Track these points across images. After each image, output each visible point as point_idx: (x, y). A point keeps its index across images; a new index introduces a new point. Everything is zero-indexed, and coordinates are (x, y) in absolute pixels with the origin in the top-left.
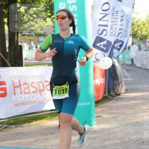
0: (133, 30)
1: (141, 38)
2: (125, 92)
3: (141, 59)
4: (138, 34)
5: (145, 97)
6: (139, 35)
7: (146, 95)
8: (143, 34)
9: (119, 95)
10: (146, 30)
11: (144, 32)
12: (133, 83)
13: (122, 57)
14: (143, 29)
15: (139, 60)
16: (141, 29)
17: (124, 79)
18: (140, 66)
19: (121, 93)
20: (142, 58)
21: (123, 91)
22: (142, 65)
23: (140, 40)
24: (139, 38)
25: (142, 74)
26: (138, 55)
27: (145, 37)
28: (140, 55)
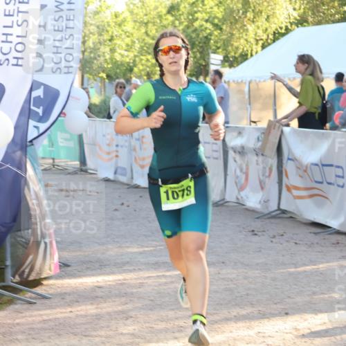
0: (84, 42)
2: (58, 271)
3: (115, 148)
4: (102, 58)
5: (129, 291)
6: (105, 60)
8: (118, 57)
9: (37, 283)
10: (127, 45)
14: (118, 42)
15: (109, 153)
16: (110, 40)
18: (111, 177)
19: (42, 277)
20: (117, 146)
21: (53, 268)
22: (119, 171)
23: (107, 81)
24: (103, 72)
25: (120, 206)
26: (104, 134)
27: (127, 69)
28: (108, 134)
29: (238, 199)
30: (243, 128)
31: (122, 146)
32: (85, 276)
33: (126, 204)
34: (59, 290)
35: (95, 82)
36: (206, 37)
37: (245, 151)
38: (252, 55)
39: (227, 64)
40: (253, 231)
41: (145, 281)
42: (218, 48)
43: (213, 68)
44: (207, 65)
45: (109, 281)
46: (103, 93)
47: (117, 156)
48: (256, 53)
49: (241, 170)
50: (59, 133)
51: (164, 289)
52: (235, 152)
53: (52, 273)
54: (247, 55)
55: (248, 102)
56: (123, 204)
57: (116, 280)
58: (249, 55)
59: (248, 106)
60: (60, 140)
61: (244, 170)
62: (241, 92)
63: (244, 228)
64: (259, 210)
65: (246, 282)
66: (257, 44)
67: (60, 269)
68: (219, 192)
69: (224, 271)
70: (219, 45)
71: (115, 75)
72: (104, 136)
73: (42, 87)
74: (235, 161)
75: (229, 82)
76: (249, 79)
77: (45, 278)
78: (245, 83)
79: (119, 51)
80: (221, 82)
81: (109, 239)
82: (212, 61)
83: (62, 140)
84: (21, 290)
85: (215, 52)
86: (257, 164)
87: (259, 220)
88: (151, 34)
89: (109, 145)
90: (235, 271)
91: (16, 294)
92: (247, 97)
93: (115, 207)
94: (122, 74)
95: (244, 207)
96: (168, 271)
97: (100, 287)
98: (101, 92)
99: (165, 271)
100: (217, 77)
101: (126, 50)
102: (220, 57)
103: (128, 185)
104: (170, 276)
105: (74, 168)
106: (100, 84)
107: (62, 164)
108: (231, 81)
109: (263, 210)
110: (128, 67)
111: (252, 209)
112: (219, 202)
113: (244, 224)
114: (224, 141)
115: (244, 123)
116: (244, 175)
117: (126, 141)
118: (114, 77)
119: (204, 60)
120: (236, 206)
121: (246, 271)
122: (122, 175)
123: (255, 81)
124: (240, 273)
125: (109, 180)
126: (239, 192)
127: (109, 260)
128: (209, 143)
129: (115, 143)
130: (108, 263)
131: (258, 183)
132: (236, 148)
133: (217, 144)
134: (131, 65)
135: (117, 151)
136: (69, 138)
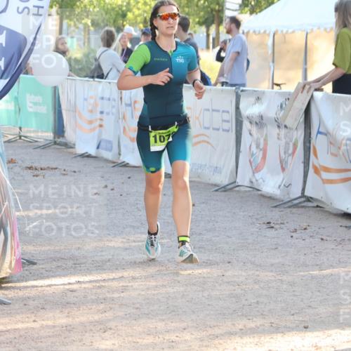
3: (99, 116)
5: (109, 296)
6: (91, 2)
13: (11, 107)
15: (90, 122)
17: (17, 214)
18: (93, 152)
20: (102, 113)
22: (102, 144)
23: (92, 28)
24: (87, 17)
26: (86, 97)
27: (118, 14)
28: (91, 97)
29: (252, 182)
30: (263, 93)
31: (108, 114)
33: (110, 186)
34: (20, 293)
35: (77, 31)
37: (264, 121)
39: (247, 9)
40: (269, 223)
41: (130, 284)
43: (228, 14)
44: (221, 11)
46: (86, 44)
49: (258, 146)
50: (28, 95)
51: (154, 295)
52: (251, 123)
55: (271, 59)
56: (106, 186)
59: (271, 64)
60: (29, 104)
61: (261, 146)
62: (262, 44)
63: (257, 219)
64: (278, 197)
65: (257, 287)
67: (23, 267)
68: (229, 172)
69: (229, 273)
71: (103, 21)
72: (85, 99)
73: (5, 32)
74: (250, 134)
75: (248, 33)
76: (273, 30)
78: (269, 35)
80: (238, 32)
82: (227, 5)
83: (31, 105)
86: (279, 138)
87: (277, 209)
89: (91, 111)
90: (244, 274)
92: (270, 52)
94: (112, 21)
95: (259, 192)
97: (73, 291)
98: (84, 43)
100: (233, 26)
103: (114, 163)
105: (47, 140)
106: (83, 33)
107: (32, 135)
108: (251, 31)
109: (282, 198)
110: (120, 12)
111: (269, 195)
112: (228, 185)
113: (258, 214)
114: (237, 108)
115: (265, 86)
116: (261, 153)
117: (113, 107)
118: (102, 24)
119: (218, 4)
120: (249, 191)
121: (258, 273)
122: (106, 149)
123: (282, 31)
124: (249, 275)
125: (89, 156)
126: (254, 173)
127: (85, 257)
128: (218, 111)
129: (99, 109)
130: (84, 261)
131: (279, 162)
132: (252, 117)
133: (228, 112)
134: (124, 8)
135: (101, 120)
136: (41, 102)
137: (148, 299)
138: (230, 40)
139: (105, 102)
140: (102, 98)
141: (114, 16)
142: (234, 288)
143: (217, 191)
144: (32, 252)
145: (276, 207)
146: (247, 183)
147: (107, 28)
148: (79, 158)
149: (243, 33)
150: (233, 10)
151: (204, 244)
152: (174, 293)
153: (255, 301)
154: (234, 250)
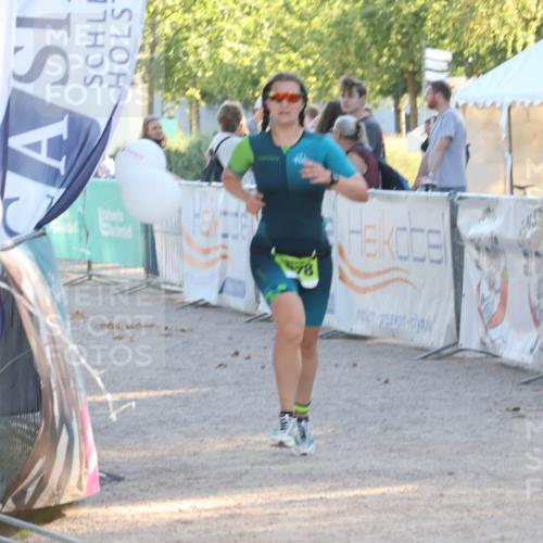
0: (154, 26)
1: (214, 89)
2: (97, 489)
3: (220, 241)
4: (192, 59)
5: (248, 529)
6: (199, 63)
7: (258, 511)
8: (226, 56)
9: (53, 513)
10: (246, 32)
11: (237, 46)
12: (161, 423)
13: (73, 229)
14: (226, 25)
15: (207, 251)
16: (209, 22)
17: (90, 399)
18: (212, 298)
19: (62, 502)
20: (225, 236)
21: (85, 483)
22: (228, 286)
23: (203, 104)
24: (194, 85)
25: (229, 358)
26: (197, 211)
27: (244, 80)
28: (207, 212)
29: (483, 343)
30: (497, 201)
31: (235, 237)
32: (155, 499)
33: (244, 353)
34: (98, 528)
35: (177, 107)
36: (416, 15)
37: (500, 246)
38: (514, 52)
39: (461, 69)
40: (516, 409)
41: (283, 511)
42: (443, 37)
43: (430, 77)
44: (418, 71)
45: (206, 510)
46: (194, 128)
47: (224, 257)
48: (525, 46)
49: (491, 286)
50: (100, 210)
51: (324, 528)
52: (478, 248)
53: (82, 494)
54: (504, 50)
55: (506, 148)
56: (237, 354)
57: (220, 508)
58: (510, 50)
59: (507, 154)
60: (102, 225)
61: (498, 286)
62: (490, 124)
63: (496, 403)
64: (530, 368)
65: (500, 513)
66: (526, 28)
67: (102, 485)
68: (444, 331)
69: (452, 492)
70: (443, 31)
71: (221, 92)
72: (197, 215)
73: (66, 118)
74: (478, 267)
75: (465, 105)
76: (508, 101)
77: (70, 505)
78: (501, 108)
79: (227, 43)
80: (448, 106)
81: (207, 425)
82: (428, 64)
83: (105, 225)
84: (17, 529)
85: (435, 45)
86: (526, 273)
87: (529, 387)
88: (296, 8)
89: (207, 234)
90: (476, 492)
91: (7, 536)
92: (504, 135)
93: (219, 360)
94: (235, 91)
95: (498, 360)
96: (331, 489)
97: (186, 523)
98: (191, 127)
99: (326, 491)
100: (439, 97)
101: (243, 42)
102: (447, 55)
103: (247, 315)
104: (336, 500)
105: (134, 281)
106: (188, 111)
107: (110, 272)
108: (471, 104)
109: (538, 368)
110: (249, 77)
111: (514, 365)
112: (443, 349)
113: (497, 395)
114: (454, 225)
115: (498, 190)
116: (498, 296)
117: (244, 226)
118: (219, 97)
119: (412, 61)
120: (481, 358)
121: (501, 490)
122: (235, 294)
123: (523, 103)
124: (486, 495)
125: (206, 305)
126: (486, 329)
127: (205, 468)
128: (422, 231)
129: (220, 231)
130: (205, 473)
131: (528, 310)
132: (480, 239)
133: (438, 232)
134: (255, 71)
135: (224, 247)
136: (122, 220)
137: (314, 534)
138: (435, 118)
139: (231, 219)
140: (225, 213)
141: (239, 84)
142: (460, 515)
143: (425, 358)
144: (117, 460)
145: (527, 383)
146: (475, 345)
147: (226, 103)
148: (189, 309)
149: (457, 106)
150: (437, 71)
151: (406, 444)
152: (358, 523)
153: (498, 536)
154: (458, 453)
